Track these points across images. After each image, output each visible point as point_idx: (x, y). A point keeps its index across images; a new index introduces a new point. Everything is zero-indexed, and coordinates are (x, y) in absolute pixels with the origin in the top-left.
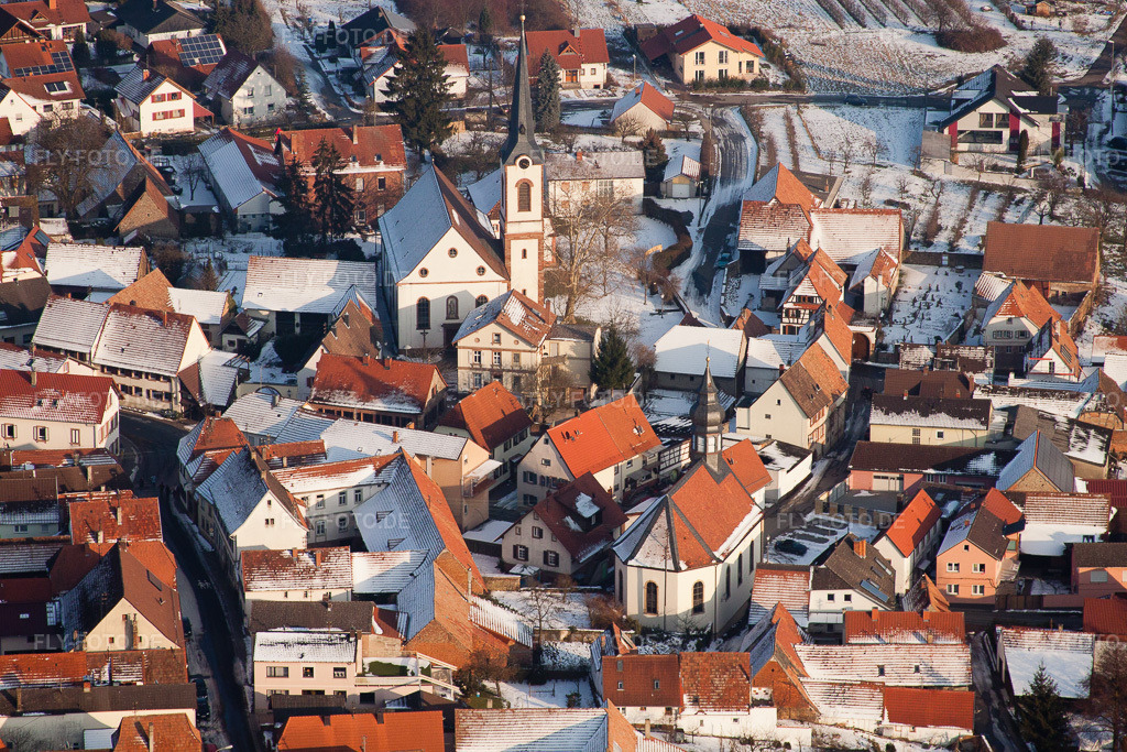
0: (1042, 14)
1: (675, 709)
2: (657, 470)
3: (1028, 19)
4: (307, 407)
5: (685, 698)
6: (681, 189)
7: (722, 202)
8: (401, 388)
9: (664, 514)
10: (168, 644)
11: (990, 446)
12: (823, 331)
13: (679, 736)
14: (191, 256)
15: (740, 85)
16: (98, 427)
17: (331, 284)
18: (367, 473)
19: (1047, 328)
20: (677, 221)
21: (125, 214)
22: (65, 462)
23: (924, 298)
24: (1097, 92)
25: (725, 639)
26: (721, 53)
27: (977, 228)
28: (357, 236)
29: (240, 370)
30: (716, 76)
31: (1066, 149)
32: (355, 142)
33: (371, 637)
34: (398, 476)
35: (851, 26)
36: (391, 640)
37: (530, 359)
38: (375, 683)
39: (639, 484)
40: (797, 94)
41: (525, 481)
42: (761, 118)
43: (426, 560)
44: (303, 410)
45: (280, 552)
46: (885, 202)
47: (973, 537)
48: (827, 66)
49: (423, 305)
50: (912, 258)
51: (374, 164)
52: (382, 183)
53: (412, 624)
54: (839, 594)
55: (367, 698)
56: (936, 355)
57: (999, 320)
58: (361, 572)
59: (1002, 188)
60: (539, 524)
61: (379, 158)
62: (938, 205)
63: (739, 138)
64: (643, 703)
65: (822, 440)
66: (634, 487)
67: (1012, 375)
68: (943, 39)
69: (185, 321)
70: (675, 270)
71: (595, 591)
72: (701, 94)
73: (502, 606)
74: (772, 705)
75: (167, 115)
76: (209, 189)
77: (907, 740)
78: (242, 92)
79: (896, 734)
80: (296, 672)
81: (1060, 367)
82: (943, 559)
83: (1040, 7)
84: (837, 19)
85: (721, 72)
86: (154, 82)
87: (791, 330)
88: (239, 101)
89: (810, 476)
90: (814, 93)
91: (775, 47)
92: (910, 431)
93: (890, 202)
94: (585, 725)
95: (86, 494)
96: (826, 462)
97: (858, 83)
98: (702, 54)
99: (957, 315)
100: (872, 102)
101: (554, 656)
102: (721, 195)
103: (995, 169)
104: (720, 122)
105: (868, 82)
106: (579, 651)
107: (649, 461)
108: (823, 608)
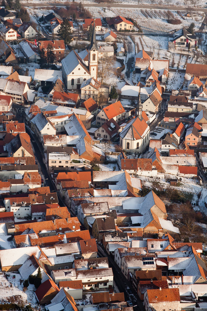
0: (188, 16)
1: (136, 170)
2: (124, 117)
3: (185, 18)
4: (52, 103)
5: (138, 168)
6: (121, 54)
7: (129, 57)
8: (71, 99)
9: (131, 128)
10: (31, 156)
11: (193, 112)
12: (156, 87)
13: (137, 176)
14: (20, 68)
15: (129, 31)
16: (8, 106)
17: (53, 75)
18: (67, 118)
19: (201, 86)
20: (121, 61)
21: (7, 58)
22: (2, 114)
23: (174, 79)
24: (202, 34)
25: (143, 154)
26: (125, 24)
27: (183, 63)
28: (55, 64)
29: (36, 94)
30: (124, 29)
31: (198, 46)
32: (54, 44)
33: (72, 154)
34: (74, 119)
35: (150, 18)
36: (77, 155)
37: (96, 93)
38: (74, 164)
39: (121, 120)
40: (141, 33)
41: (98, 119)
42: (134, 38)
43: (82, 138)
44: (52, 104)
45: (52, 135)
46: (163, 58)
47: (192, 133)
48: (146, 27)
49: (73, 80)
50: (170, 70)
51: (58, 48)
52: (60, 52)
53: (81, 152)
54: (168, 145)
55: (72, 167)
56: (179, 92)
57: (191, 85)
58: (68, 140)
59: (186, 55)
60: (103, 129)
61: (59, 47)
62: (173, 58)
63: (130, 43)
64: (130, 169)
65: (157, 111)
66: (120, 120)
67: (195, 97)
68: (169, 21)
69: (24, 83)
70: (122, 72)
71: (116, 144)
72: (121, 33)
73: (98, 148)
74: (156, 170)
75: (11, 36)
76: (22, 52)
77: (183, 177)
78: (27, 31)
79: (181, 175)
80: (57, 162)
81: (205, 95)
82: (187, 137)
83: (188, 15)
84: (146, 17)
85: (125, 28)
86: (8, 29)
87: (148, 86)
88: (26, 33)
89: (155, 118)
90: (144, 33)
91: (135, 23)
92: (176, 109)
93: (164, 58)
94: (120, 175)
95: (8, 122)
96: (158, 115)
97: (153, 31)
98: (121, 24)
99: (181, 83)
100: (156, 35)
101: (109, 158)
102: (129, 56)
103: (184, 50)
104: (126, 39)
105: (155, 31)
106: (114, 157)
107: (123, 115)
108: (164, 148)
